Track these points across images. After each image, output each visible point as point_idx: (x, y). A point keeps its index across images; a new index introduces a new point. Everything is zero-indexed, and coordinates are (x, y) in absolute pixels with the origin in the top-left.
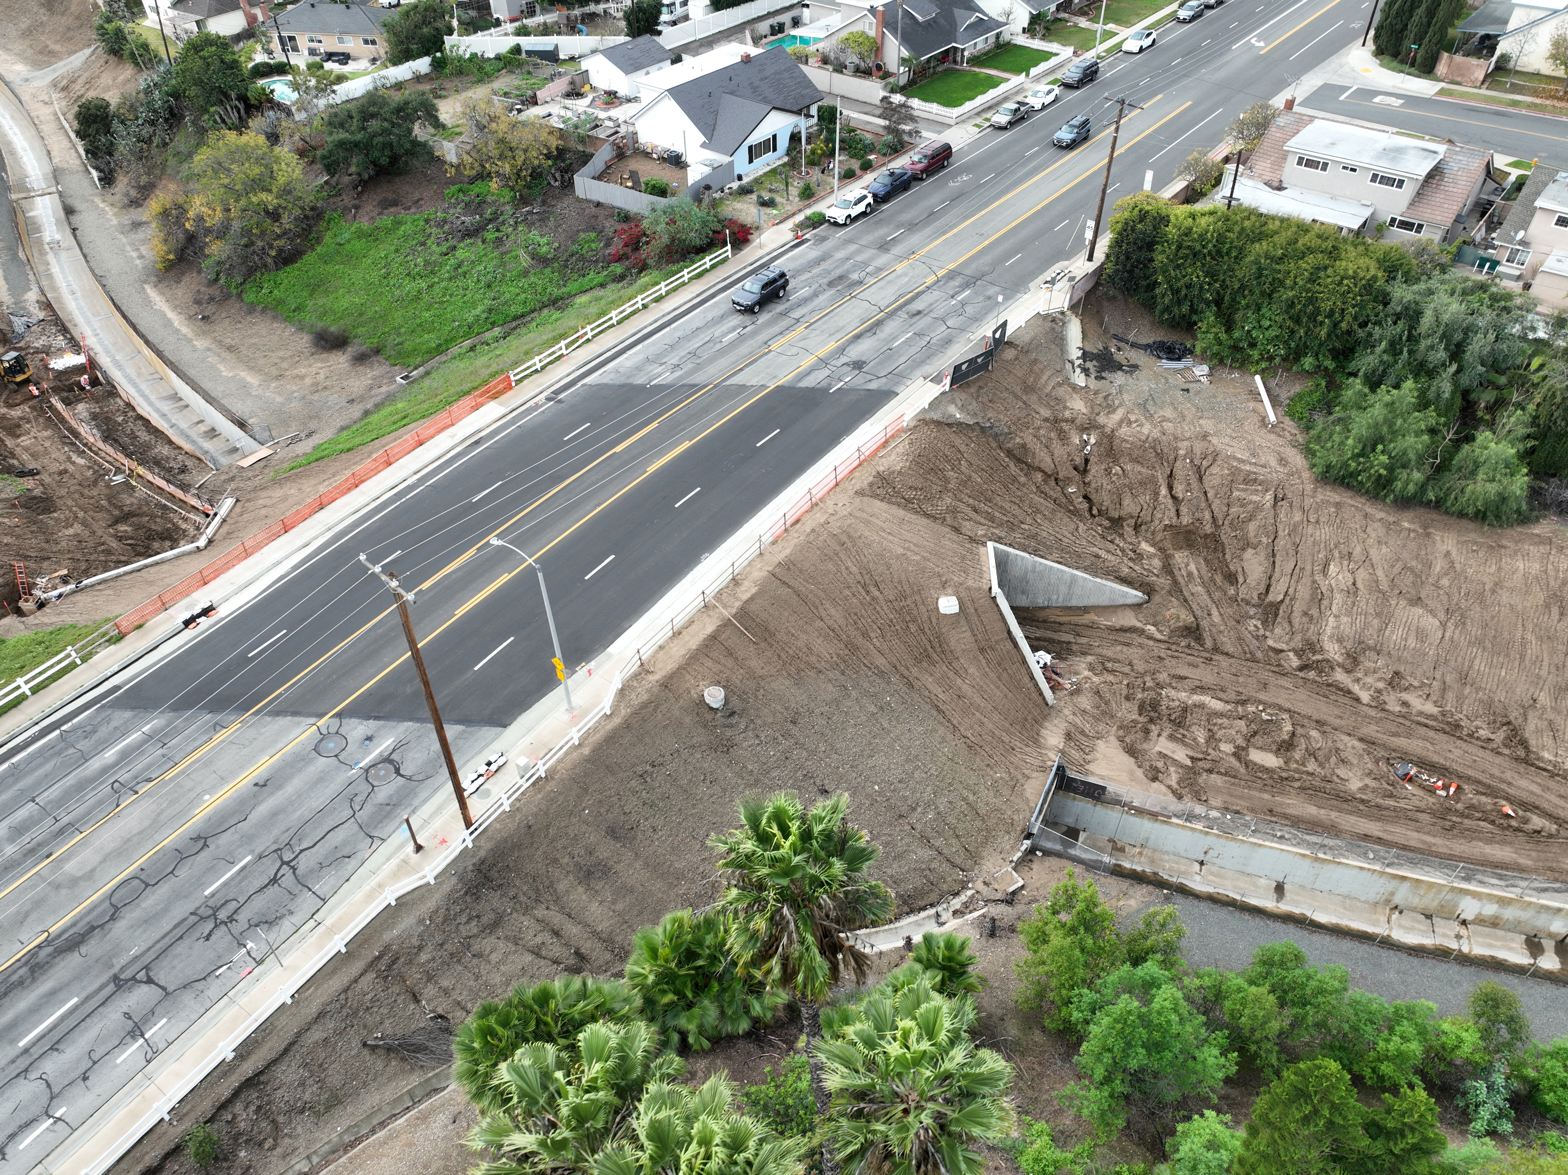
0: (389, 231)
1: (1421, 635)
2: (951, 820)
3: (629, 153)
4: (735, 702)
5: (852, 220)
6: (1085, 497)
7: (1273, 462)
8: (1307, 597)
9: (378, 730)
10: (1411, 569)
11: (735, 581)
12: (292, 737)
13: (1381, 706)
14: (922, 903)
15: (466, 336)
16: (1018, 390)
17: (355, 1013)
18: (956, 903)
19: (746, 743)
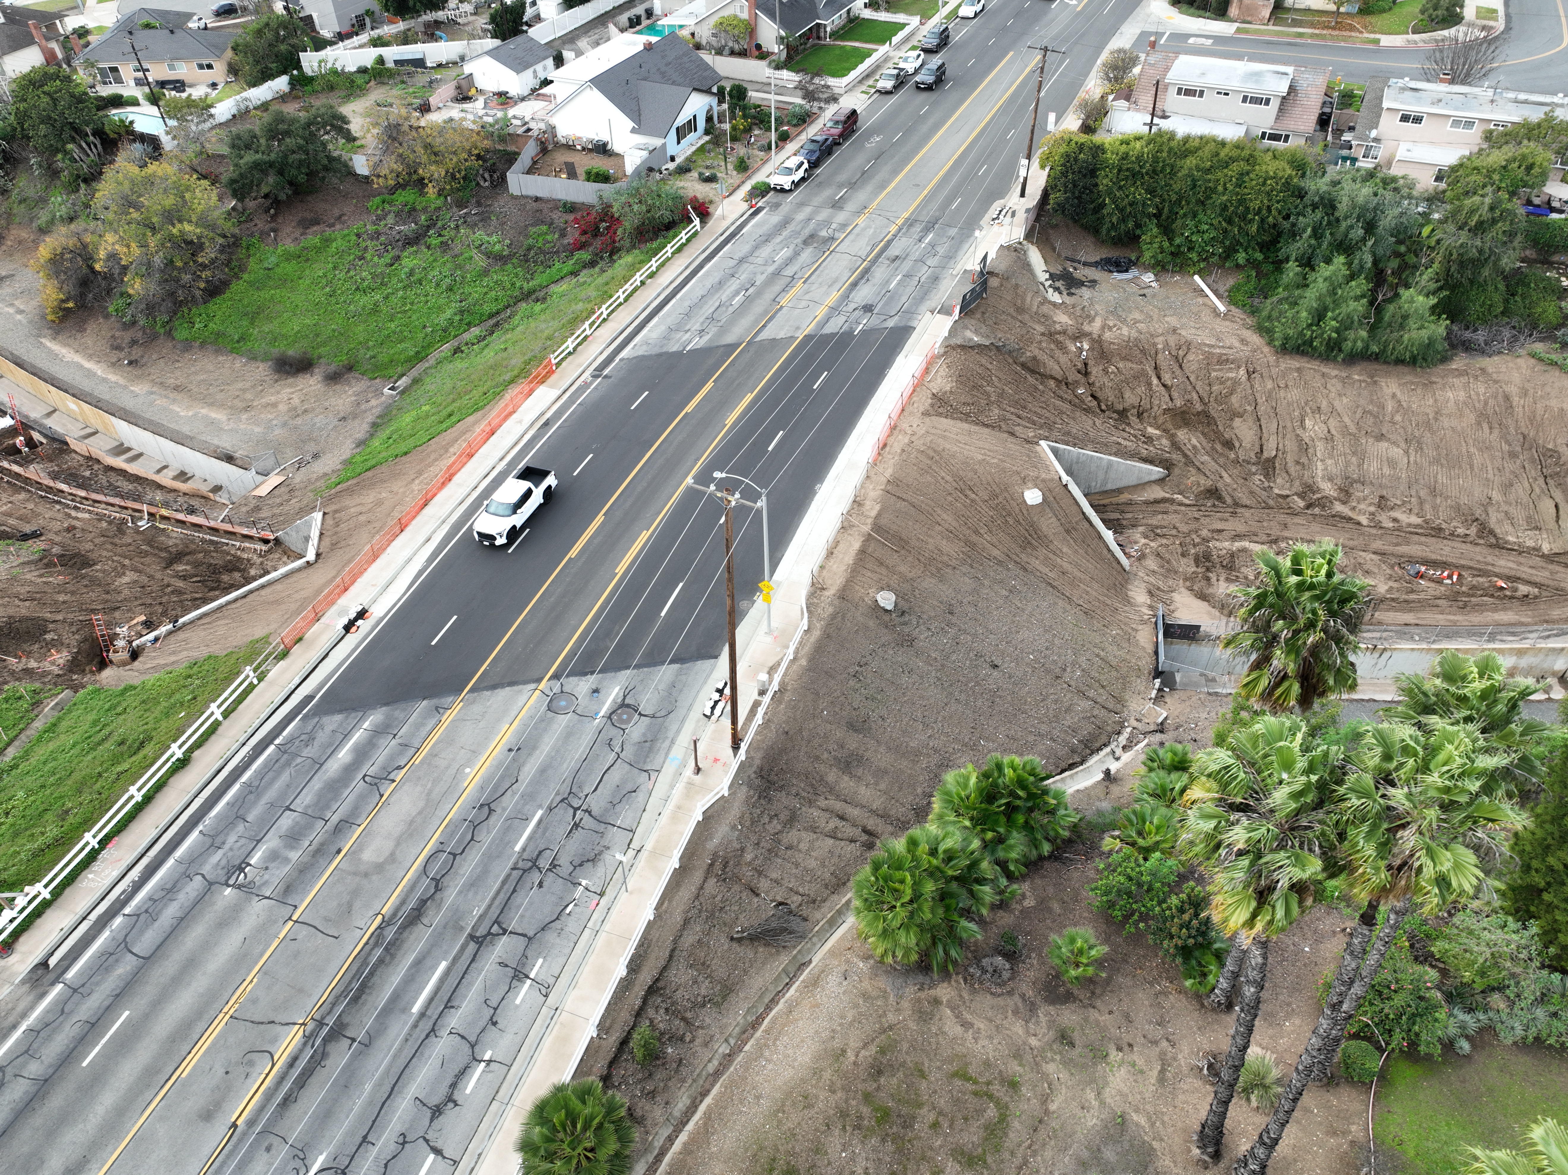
0: (318, 250)
1: (1392, 463)
2: (1094, 674)
3: (550, 147)
4: (902, 603)
5: (796, 185)
6: (1092, 396)
7: (1237, 344)
8: (1296, 449)
9: (600, 682)
10: (1370, 412)
11: (857, 503)
12: (520, 704)
13: (1378, 526)
14: (1098, 745)
15: (444, 340)
16: (1012, 311)
17: (712, 914)
18: (1123, 739)
19: (922, 636)
